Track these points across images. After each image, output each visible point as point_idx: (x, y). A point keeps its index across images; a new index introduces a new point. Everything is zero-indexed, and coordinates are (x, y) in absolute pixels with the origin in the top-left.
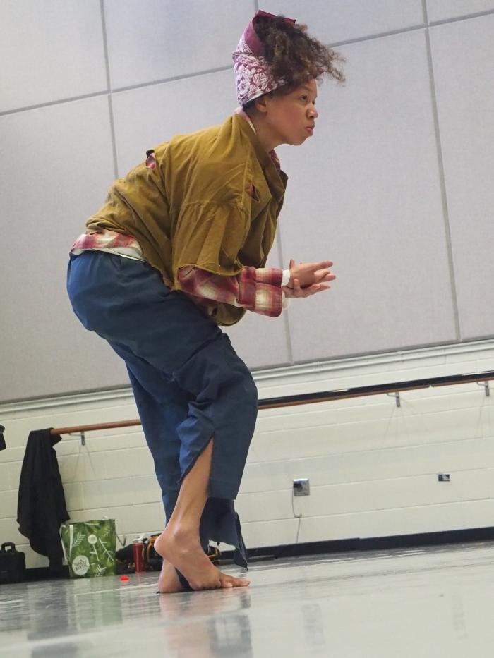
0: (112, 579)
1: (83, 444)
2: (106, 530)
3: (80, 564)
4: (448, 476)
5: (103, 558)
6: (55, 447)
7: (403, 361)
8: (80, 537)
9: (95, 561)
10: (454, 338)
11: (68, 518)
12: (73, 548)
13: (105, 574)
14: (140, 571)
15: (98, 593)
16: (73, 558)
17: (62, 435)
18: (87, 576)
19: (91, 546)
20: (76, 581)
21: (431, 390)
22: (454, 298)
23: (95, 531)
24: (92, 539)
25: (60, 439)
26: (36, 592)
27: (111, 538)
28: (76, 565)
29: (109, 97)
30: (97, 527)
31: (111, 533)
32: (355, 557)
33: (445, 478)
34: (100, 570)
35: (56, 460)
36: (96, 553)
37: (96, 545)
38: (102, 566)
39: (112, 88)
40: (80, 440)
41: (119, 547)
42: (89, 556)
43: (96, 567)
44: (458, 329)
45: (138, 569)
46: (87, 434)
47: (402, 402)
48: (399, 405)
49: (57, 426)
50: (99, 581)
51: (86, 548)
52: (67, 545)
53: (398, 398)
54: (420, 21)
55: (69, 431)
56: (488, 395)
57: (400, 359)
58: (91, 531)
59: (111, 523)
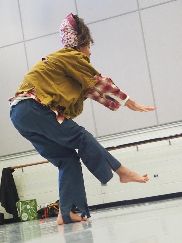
0: (37, 221)
1: (23, 172)
2: (33, 203)
3: (24, 216)
4: (157, 175)
5: (33, 213)
6: (13, 174)
7: (138, 134)
8: (24, 206)
9: (30, 215)
10: (156, 124)
11: (19, 200)
12: (22, 211)
13: (34, 219)
14: (47, 217)
15: (32, 226)
16: (22, 214)
17: (15, 169)
18: (27, 220)
19: (28, 209)
20: (23, 223)
21: (149, 143)
23: (29, 204)
24: (28, 207)
25: (14, 171)
26: (9, 228)
27: (35, 206)
28: (23, 217)
29: (24, 43)
30: (30, 202)
31: (35, 204)
32: (125, 207)
33: (156, 176)
34: (32, 218)
35: (13, 178)
36: (30, 212)
37: (30, 209)
38: (32, 217)
39: (25, 40)
40: (22, 171)
41: (38, 209)
42: (27, 213)
43: (30, 217)
44: (158, 121)
46: (24, 168)
47: (139, 149)
49: (13, 166)
50: (32, 222)
51: (26, 210)
52: (19, 210)
53: (137, 147)
54: (137, 8)
55: (17, 167)
56: (170, 144)
57: (137, 133)
58: (28, 204)
59: (35, 200)
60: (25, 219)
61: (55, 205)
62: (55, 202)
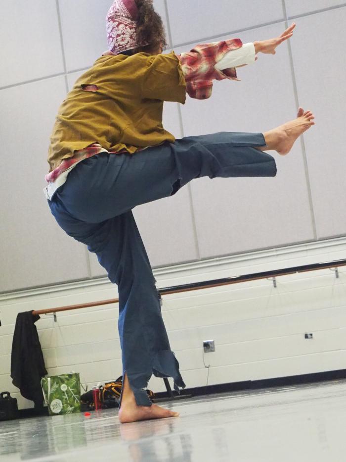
0: (79, 415)
1: (55, 321)
2: (73, 380)
3: (56, 405)
4: (311, 335)
5: (72, 400)
6: (36, 324)
7: (278, 255)
8: (56, 386)
9: (67, 403)
10: (312, 238)
11: (47, 373)
12: (51, 395)
13: (74, 411)
14: (98, 409)
15: (69, 425)
16: (51, 401)
17: (40, 315)
18: (61, 413)
19: (63, 392)
20: (53, 417)
21: (297, 274)
22: (312, 210)
23: (66, 382)
24: (64, 387)
25: (39, 318)
26: (26, 426)
27: (77, 387)
28: (53, 406)
29: (66, 77)
30: (66, 379)
31: (77, 383)
32: (248, 394)
33: (309, 336)
34: (70, 409)
35: (37, 332)
36: (66, 397)
37: (66, 391)
38: (71, 406)
39: (67, 70)
40: (53, 318)
41: (83, 392)
42: (61, 399)
43: (67, 407)
44: (315, 231)
45: (96, 408)
46: (57, 313)
47: (277, 284)
48: (275, 286)
49: (36, 308)
50: (70, 417)
51: (59, 394)
52: (46, 392)
53: (274, 281)
54: (281, 16)
55: (45, 312)
56: (337, 277)
57: (275, 253)
58: (63, 382)
59: (77, 375)
60: (58, 411)
61: (114, 385)
62: (115, 380)
